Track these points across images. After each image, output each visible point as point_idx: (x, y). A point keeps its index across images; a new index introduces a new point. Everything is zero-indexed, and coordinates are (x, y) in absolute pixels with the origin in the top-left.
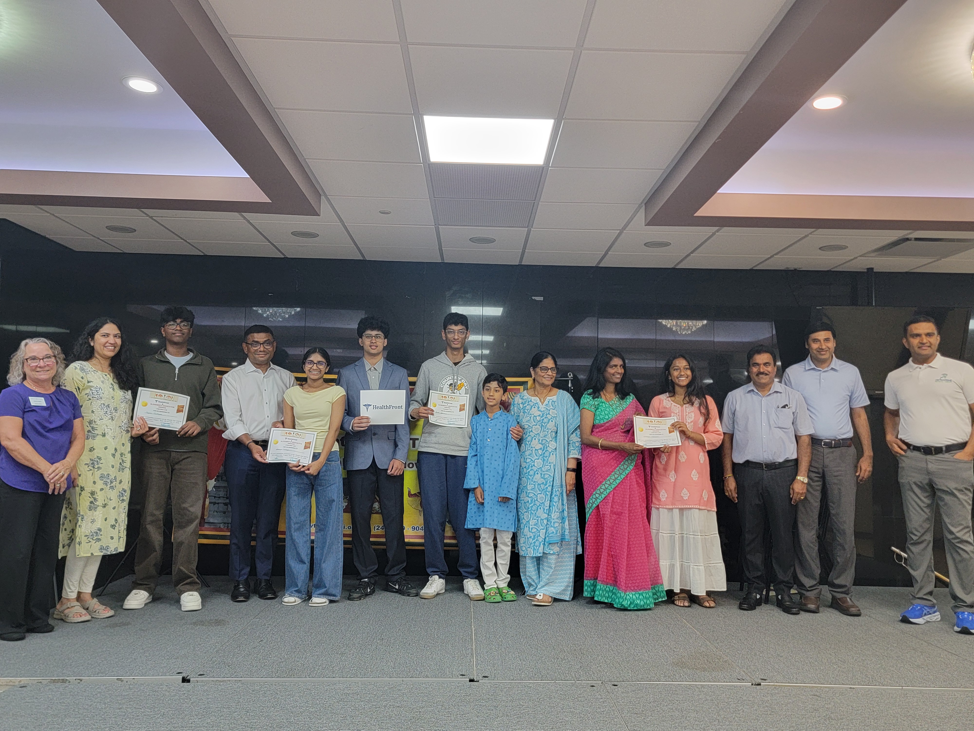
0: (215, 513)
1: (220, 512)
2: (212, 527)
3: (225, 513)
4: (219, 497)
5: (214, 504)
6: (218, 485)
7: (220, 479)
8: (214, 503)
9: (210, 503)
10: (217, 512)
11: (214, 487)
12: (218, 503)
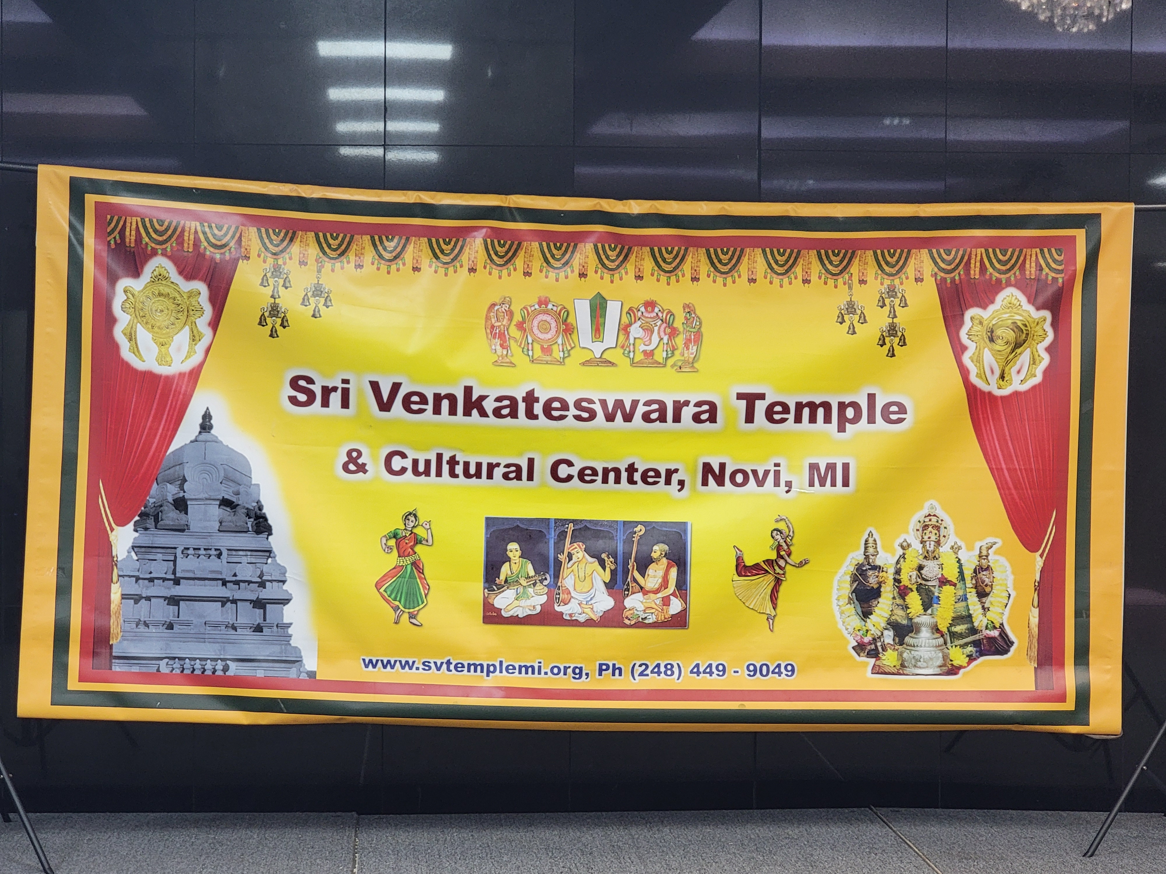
0: (142, 628)
1: (156, 624)
2: (135, 669)
3: (170, 627)
4: (151, 580)
5: (136, 602)
6: (146, 540)
7: (150, 523)
8: (137, 599)
9: (124, 597)
10: (146, 625)
11: (133, 547)
12: (148, 599)
